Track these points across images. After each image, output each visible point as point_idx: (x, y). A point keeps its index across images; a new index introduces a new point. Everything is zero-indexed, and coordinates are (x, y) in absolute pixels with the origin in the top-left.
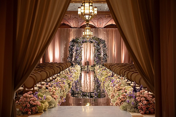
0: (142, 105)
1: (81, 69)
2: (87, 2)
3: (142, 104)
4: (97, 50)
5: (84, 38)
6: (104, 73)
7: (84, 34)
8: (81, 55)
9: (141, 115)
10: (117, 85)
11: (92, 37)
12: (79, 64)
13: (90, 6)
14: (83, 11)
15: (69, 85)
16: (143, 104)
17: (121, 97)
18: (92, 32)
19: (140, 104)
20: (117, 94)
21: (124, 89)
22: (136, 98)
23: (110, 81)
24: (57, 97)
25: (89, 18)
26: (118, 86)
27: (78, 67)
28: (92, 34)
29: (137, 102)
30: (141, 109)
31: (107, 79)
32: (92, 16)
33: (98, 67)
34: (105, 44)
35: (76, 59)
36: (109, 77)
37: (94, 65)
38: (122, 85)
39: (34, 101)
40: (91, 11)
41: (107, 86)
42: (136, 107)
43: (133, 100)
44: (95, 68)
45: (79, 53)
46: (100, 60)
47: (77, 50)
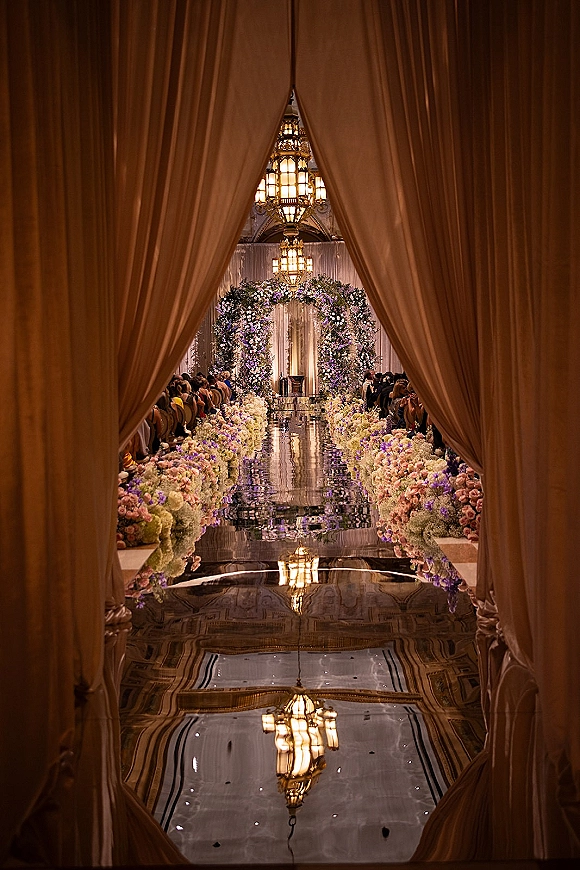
0: (470, 514)
1: (270, 411)
2: (288, 157)
3: (470, 509)
4: (333, 334)
5: (275, 284)
6: (360, 421)
7: (275, 270)
8: (267, 353)
9: (468, 543)
11: (309, 279)
12: (260, 390)
13: (298, 171)
14: (272, 191)
15: (230, 469)
16: (474, 508)
17: (409, 492)
18: (310, 262)
19: (467, 510)
22: (454, 491)
23: (377, 450)
24: (196, 499)
25: (296, 215)
26: (402, 462)
27: (257, 405)
28: (310, 268)
29: (457, 505)
30: (468, 526)
31: (370, 443)
32: (306, 206)
33: (337, 400)
34: (364, 305)
35: (245, 372)
36: (377, 433)
37: (321, 393)
39: (129, 506)
40: (303, 190)
41: (368, 467)
42: (454, 522)
43: (444, 499)
44: (327, 406)
45: (259, 348)
46: (346, 374)
47: (249, 335)
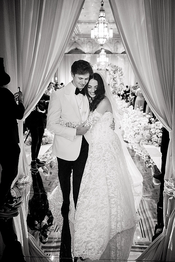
9: (155, 147)
10: (132, 116)
17: (135, 129)
20: (131, 125)
21: (139, 121)
25: (103, 42)
28: (108, 61)
29: (152, 134)
30: (155, 142)
32: (106, 39)
38: (137, 117)
42: (150, 140)
43: (147, 132)
